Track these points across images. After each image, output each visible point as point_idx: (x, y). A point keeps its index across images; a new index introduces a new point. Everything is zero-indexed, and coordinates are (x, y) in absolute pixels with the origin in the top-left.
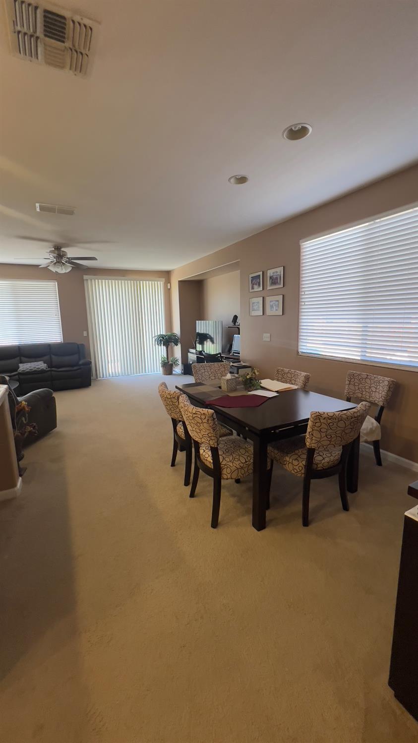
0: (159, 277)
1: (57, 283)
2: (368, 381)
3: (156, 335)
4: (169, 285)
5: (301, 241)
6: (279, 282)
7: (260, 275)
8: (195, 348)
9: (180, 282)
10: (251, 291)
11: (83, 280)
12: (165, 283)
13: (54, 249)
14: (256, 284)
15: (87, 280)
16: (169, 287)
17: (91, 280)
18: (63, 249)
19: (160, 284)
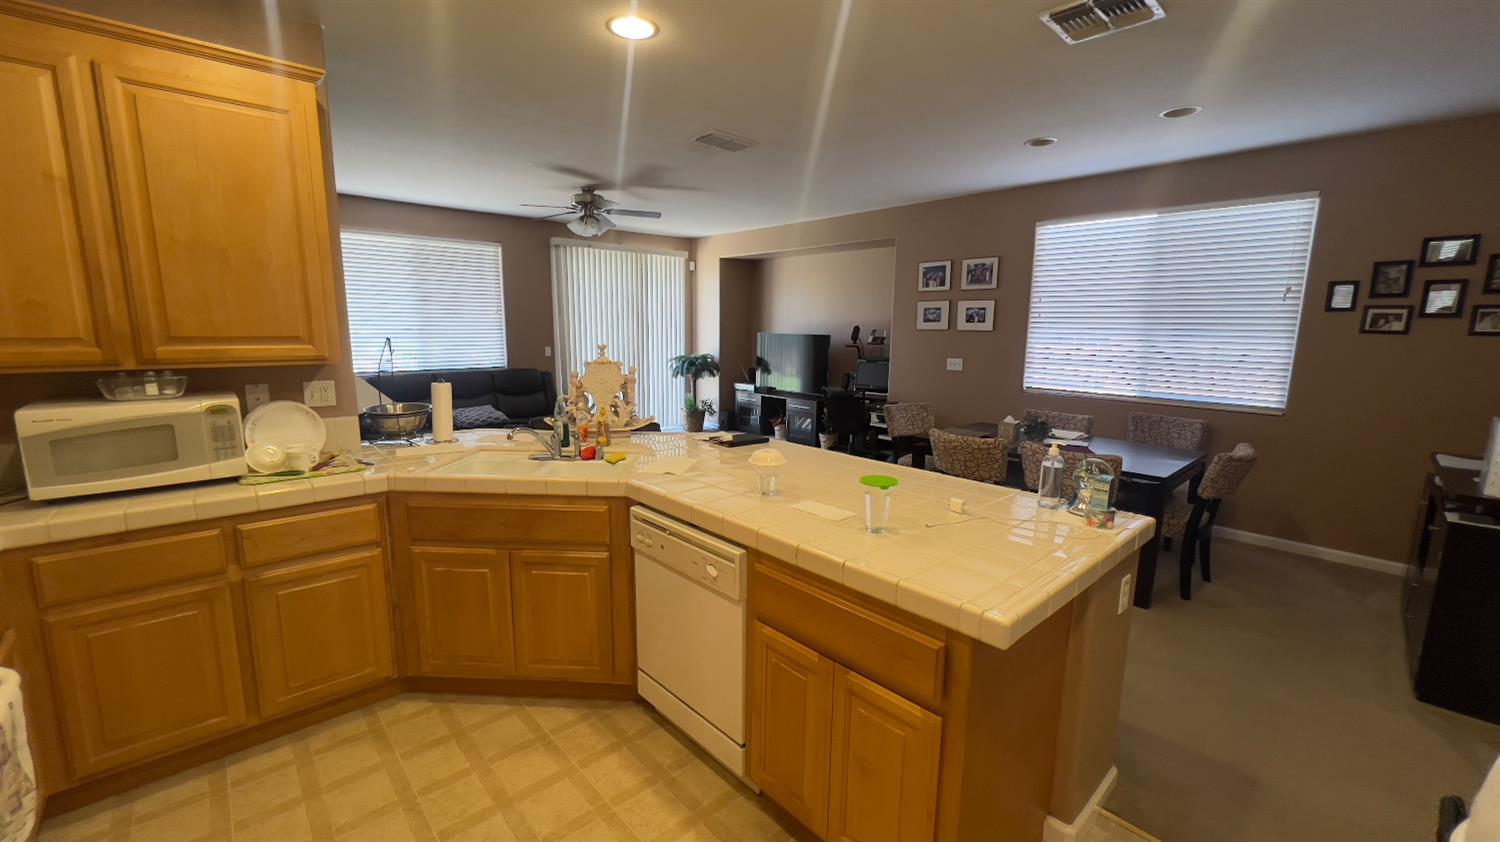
0: (677, 249)
1: (500, 250)
2: (1165, 425)
3: (674, 356)
4: (692, 264)
5: (1038, 223)
6: (987, 278)
7: (945, 267)
8: (752, 380)
9: (723, 261)
10: (921, 289)
11: (548, 247)
12: (686, 260)
13: (581, 192)
14: (935, 280)
15: (557, 246)
16: (692, 268)
17: (571, 247)
18: (595, 192)
19: (677, 261)
